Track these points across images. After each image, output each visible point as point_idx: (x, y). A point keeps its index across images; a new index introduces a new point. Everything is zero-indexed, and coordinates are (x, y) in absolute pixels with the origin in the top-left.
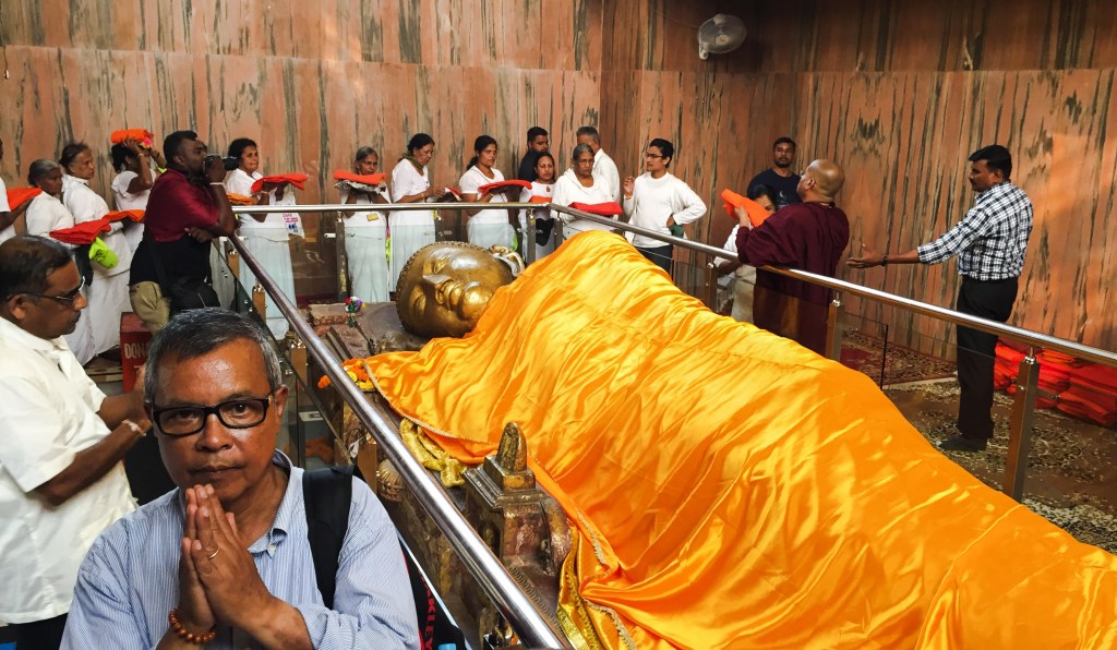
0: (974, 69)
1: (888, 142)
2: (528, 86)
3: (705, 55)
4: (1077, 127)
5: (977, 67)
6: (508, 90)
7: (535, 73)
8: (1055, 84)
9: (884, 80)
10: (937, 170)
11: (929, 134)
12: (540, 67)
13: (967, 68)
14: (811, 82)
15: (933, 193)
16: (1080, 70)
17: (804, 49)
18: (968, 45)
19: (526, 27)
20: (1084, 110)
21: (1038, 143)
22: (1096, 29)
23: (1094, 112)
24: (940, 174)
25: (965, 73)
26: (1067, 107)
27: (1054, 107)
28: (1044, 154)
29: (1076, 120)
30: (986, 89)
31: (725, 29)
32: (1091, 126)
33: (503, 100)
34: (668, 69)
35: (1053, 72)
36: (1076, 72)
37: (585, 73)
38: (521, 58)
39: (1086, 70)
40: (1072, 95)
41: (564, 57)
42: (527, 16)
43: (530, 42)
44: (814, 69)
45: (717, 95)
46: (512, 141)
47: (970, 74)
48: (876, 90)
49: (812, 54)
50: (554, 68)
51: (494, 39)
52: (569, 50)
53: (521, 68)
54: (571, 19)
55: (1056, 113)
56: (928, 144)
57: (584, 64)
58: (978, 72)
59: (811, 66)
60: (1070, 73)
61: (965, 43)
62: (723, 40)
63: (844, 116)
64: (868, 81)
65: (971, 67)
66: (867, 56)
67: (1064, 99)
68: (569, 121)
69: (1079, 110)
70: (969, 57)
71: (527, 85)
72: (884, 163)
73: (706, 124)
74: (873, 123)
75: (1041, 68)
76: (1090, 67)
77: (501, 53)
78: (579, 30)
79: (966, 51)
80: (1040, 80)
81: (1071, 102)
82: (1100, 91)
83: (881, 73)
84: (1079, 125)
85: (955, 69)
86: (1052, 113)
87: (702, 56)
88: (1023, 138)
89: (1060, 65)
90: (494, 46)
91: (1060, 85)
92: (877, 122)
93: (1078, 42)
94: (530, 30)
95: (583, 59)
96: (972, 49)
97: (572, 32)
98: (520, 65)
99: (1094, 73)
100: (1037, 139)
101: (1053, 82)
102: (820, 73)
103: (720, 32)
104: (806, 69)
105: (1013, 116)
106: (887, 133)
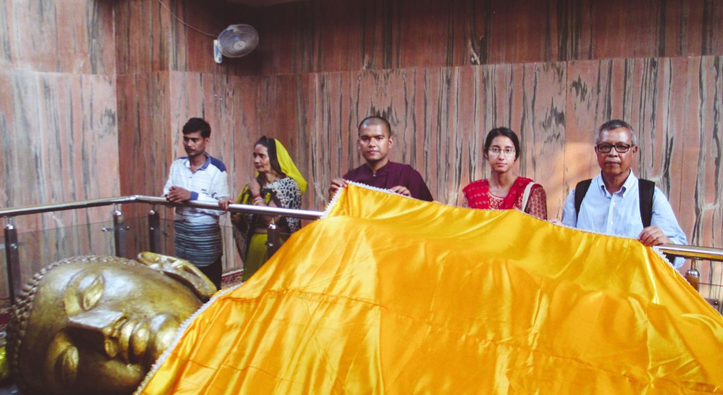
0: (481, 64)
1: (403, 124)
2: (47, 89)
3: (220, 59)
4: (585, 104)
5: (483, 61)
6: (26, 92)
7: (53, 76)
8: (559, 72)
9: (392, 76)
10: (456, 143)
11: (443, 116)
12: (58, 71)
13: (475, 63)
14: (316, 81)
15: (455, 162)
16: (581, 62)
17: (306, 54)
18: (473, 45)
19: (42, 32)
20: (589, 91)
21: (550, 118)
22: (591, 30)
23: (599, 91)
24: (459, 147)
25: (473, 67)
26: (574, 89)
27: (561, 89)
28: (557, 126)
29: (583, 98)
30: (494, 80)
31: (242, 37)
32: (598, 102)
33: (22, 102)
34: (191, 70)
35: (557, 63)
36: (579, 62)
37: (101, 77)
38: (36, 60)
39: (587, 62)
40: (577, 80)
41: (80, 63)
42: (42, 21)
43: (46, 47)
44: (319, 71)
45: (231, 94)
46: (34, 142)
47: (478, 68)
48: (386, 84)
49: (316, 59)
50: (71, 71)
51: (9, 42)
52: (85, 55)
53: (39, 71)
54: (85, 28)
55: (564, 93)
56: (443, 123)
57: (100, 69)
58: (485, 66)
59: (315, 68)
60: (573, 63)
61: (470, 43)
62: (240, 45)
63: (355, 106)
64: (376, 76)
65: (479, 62)
66: (372, 56)
67: (570, 83)
68: (89, 120)
69: (584, 91)
70: (475, 55)
71: (46, 87)
72: (401, 142)
73: (224, 118)
74: (386, 110)
75: (546, 60)
76: (590, 58)
77: (17, 56)
78: (93, 37)
79: (472, 50)
80: (546, 69)
81: (577, 85)
82: (602, 75)
83: (389, 71)
84: (586, 102)
85: (462, 64)
86: (560, 94)
87: (217, 59)
88: (536, 114)
89: (562, 57)
90: (9, 48)
91: (565, 73)
92: (390, 109)
93: (577, 39)
94: (46, 35)
95: (99, 63)
96: (478, 48)
97: (86, 39)
98: (37, 68)
99: (595, 63)
100: (549, 114)
101: (558, 72)
102: (326, 73)
103: (237, 38)
104: (311, 70)
105: (524, 98)
106: (401, 118)
